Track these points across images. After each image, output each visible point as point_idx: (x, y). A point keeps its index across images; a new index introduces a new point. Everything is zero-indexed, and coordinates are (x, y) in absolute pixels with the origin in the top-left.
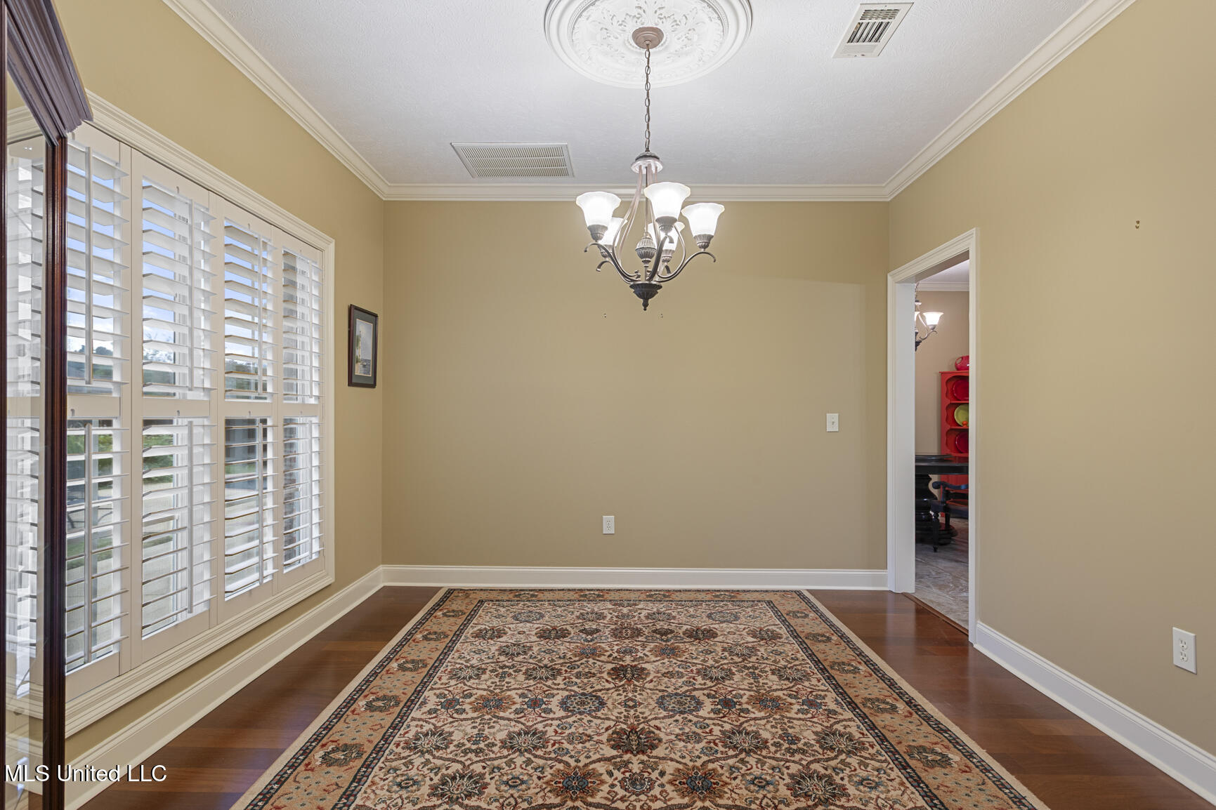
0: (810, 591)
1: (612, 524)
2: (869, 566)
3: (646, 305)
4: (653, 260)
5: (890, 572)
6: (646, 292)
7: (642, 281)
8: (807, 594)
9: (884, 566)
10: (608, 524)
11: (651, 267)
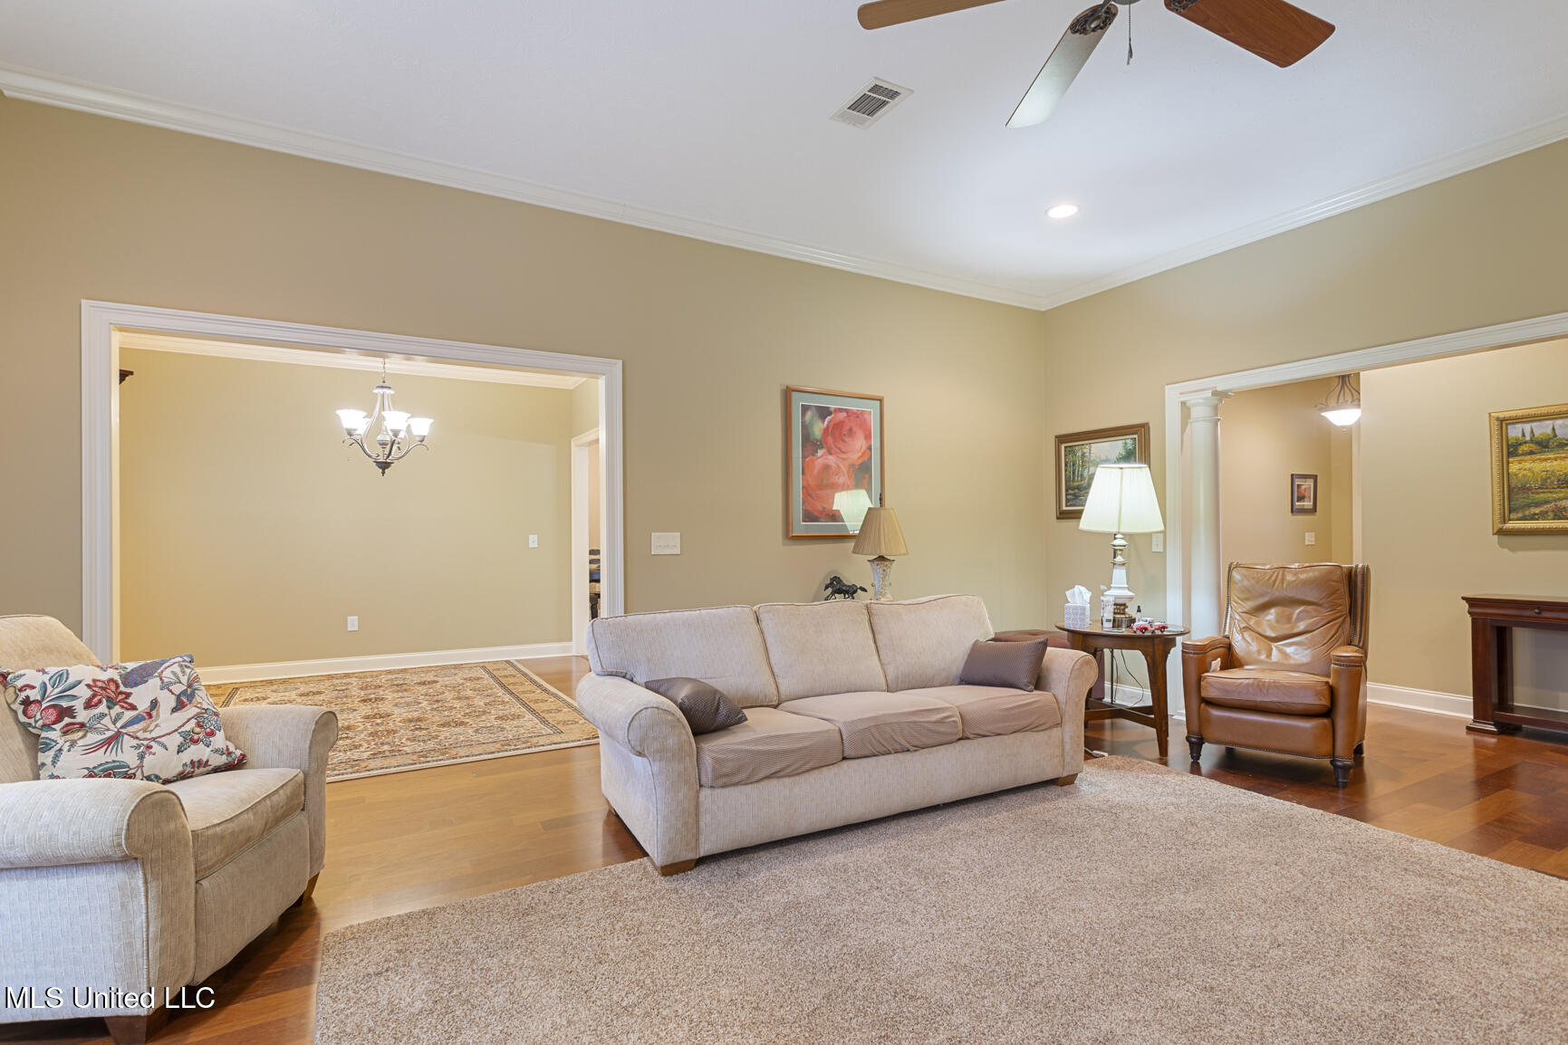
0: (518, 661)
1: (356, 623)
2: (561, 640)
3: (383, 473)
4: (389, 447)
5: (573, 643)
6: (384, 466)
7: (381, 459)
8: (516, 663)
9: (570, 639)
10: (353, 623)
11: (387, 452)
